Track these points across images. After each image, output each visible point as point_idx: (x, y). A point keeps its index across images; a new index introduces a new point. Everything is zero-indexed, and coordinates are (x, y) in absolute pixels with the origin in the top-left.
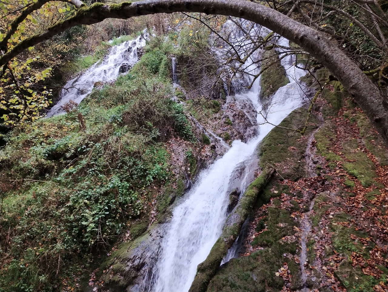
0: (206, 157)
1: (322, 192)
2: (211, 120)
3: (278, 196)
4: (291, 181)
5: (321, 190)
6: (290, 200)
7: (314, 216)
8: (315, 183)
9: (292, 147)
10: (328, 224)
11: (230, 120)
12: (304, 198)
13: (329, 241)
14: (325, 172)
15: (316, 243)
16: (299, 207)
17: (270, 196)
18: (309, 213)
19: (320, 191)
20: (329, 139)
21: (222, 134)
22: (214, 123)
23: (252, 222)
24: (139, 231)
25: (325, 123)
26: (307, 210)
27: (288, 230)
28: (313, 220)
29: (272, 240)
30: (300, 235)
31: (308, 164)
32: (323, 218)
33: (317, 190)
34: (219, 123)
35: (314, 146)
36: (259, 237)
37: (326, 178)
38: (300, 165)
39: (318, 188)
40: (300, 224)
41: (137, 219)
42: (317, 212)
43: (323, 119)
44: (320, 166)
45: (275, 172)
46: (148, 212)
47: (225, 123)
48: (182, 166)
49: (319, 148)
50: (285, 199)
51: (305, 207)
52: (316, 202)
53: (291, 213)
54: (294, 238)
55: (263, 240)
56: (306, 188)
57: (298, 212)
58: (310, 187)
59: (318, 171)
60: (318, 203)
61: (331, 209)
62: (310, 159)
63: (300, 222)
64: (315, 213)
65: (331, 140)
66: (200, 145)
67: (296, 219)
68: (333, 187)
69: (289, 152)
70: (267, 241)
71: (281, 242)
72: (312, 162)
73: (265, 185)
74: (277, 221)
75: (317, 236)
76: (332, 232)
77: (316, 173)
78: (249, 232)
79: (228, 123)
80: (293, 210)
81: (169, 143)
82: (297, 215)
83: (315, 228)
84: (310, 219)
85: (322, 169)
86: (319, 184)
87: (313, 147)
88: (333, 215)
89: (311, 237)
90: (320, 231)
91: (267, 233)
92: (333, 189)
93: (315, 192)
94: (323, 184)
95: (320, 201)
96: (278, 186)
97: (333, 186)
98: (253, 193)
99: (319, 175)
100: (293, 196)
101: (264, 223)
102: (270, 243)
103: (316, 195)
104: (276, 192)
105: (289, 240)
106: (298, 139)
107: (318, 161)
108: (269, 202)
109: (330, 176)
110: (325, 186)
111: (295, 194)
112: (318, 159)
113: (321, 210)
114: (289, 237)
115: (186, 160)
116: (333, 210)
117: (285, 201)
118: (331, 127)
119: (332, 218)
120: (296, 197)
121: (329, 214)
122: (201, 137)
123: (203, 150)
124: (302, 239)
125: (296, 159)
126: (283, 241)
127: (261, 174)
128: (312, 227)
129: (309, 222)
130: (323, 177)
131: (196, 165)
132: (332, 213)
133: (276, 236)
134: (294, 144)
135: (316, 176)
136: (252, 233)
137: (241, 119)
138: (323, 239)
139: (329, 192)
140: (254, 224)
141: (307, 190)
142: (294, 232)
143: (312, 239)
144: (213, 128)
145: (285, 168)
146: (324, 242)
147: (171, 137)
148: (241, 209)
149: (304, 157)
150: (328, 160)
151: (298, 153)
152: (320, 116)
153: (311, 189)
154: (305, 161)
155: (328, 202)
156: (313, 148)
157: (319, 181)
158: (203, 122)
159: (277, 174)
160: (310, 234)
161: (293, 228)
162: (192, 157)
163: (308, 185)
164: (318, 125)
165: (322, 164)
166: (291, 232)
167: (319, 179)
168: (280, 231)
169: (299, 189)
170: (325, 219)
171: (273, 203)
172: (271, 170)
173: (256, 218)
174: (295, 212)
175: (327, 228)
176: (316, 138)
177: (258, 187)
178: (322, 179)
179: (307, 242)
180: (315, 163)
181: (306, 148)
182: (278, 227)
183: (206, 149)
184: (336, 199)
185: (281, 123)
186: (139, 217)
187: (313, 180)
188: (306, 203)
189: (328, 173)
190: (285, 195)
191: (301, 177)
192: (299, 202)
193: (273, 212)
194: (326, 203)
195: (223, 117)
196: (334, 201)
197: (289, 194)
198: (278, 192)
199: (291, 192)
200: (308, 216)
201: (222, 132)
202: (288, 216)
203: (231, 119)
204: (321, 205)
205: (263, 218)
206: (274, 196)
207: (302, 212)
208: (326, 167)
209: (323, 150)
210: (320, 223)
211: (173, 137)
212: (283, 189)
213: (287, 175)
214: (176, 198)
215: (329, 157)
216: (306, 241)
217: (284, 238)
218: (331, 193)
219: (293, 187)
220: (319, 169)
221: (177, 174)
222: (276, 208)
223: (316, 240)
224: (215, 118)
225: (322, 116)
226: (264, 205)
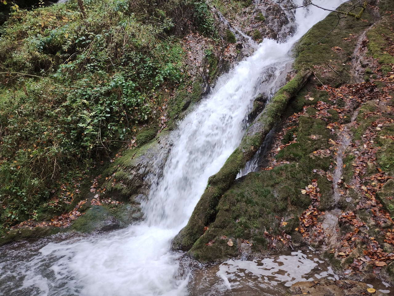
0: (230, 58)
1: (369, 100)
2: (239, 15)
3: (313, 104)
4: (331, 87)
5: (369, 98)
6: (328, 109)
7: (356, 128)
8: (362, 90)
9: (337, 47)
10: (374, 137)
11: (262, 15)
12: (346, 107)
13: (373, 157)
14: (375, 78)
15: (356, 159)
16: (339, 117)
17: (304, 103)
18: (350, 125)
19: (367, 99)
20: (385, 38)
21: (251, 31)
22: (243, 19)
23: (279, 132)
24: (146, 138)
25: (382, 19)
26: (347, 121)
27: (322, 142)
28: (354, 133)
29: (300, 153)
30: (335, 149)
31: (355, 69)
32: (368, 130)
33: (363, 97)
34: (248, 19)
35: (365, 47)
36: (285, 149)
37: (375, 85)
38: (344, 69)
39: (365, 96)
40: (338, 137)
41: (144, 124)
42: (361, 123)
43: (379, 15)
44: (369, 70)
45: (313, 75)
46: (157, 117)
47: (256, 18)
48: (199, 67)
49: (372, 48)
50: (322, 107)
51: (345, 117)
52: (360, 112)
53: (327, 124)
54: (329, 152)
55: (290, 153)
56: (349, 95)
57: (336, 122)
58: (354, 94)
59: (366, 77)
60: (362, 112)
61: (379, 120)
62: (359, 62)
63: (338, 134)
64: (358, 124)
65: (387, 39)
66: (224, 44)
67: (333, 130)
68: (384, 95)
69: (332, 52)
70: (294, 154)
71: (311, 156)
72: (360, 66)
73: (299, 90)
74: (309, 133)
75: (358, 150)
76: (378, 147)
77: (363, 78)
78: (274, 143)
79: (259, 19)
80: (330, 120)
81: (186, 39)
82: (335, 126)
83: (357, 142)
84: (351, 131)
85: (372, 73)
86: (366, 91)
87: (363, 47)
88: (381, 127)
89: (350, 152)
90: (362, 145)
91: (295, 146)
92: (384, 97)
93: (360, 101)
94: (372, 91)
95: (366, 110)
96: (314, 92)
97: (383, 94)
98: (282, 98)
99: (367, 81)
100: (332, 105)
101: (293, 134)
102: (298, 157)
103: (361, 104)
104: (311, 99)
105: (322, 154)
106: (345, 37)
107: (368, 64)
108: (301, 110)
109: (381, 82)
110: (373, 94)
111: (335, 102)
112: (369, 61)
113: (366, 121)
114: (322, 151)
115: (205, 60)
116: (381, 122)
117: (322, 110)
118: (389, 24)
119: (379, 131)
120: (335, 106)
121: (376, 126)
122: (225, 34)
123: (226, 50)
124: (338, 154)
125: (340, 61)
126: (314, 155)
127: (294, 78)
128: (353, 140)
129: (350, 134)
130: (373, 83)
131: (217, 67)
132: (380, 125)
133: (306, 150)
134: (339, 43)
135: (363, 82)
136: (277, 145)
137: (276, 14)
138: (366, 155)
139: (378, 100)
140: (280, 135)
141: (350, 97)
142: (328, 146)
143: (351, 154)
144: (241, 25)
145: (325, 71)
146: (367, 158)
147: (189, 33)
148: (267, 116)
149: (350, 60)
150: (381, 63)
151: (344, 54)
152: (376, 10)
153: (355, 97)
154: (351, 65)
155: (375, 113)
156: (363, 49)
157: (366, 88)
158: (230, 17)
159: (314, 78)
160: (349, 148)
161: (328, 141)
162: (212, 56)
163: (352, 92)
164: (371, 22)
165: (373, 67)
166: (325, 145)
167: (367, 85)
168: (312, 143)
169: (341, 96)
170: (371, 132)
171: (306, 112)
172: (308, 73)
173: (283, 128)
174: (333, 122)
175: (372, 141)
176: (368, 36)
177: (289, 92)
178: (371, 85)
179: (345, 157)
180: (363, 66)
181: (354, 48)
182: (309, 140)
183: (230, 49)
184: (387, 108)
185: (326, 18)
186: (147, 122)
187: (359, 86)
188: (348, 112)
189: (380, 78)
190: (322, 103)
191: (344, 83)
192: (339, 111)
193: (305, 122)
194: (374, 114)
195: (253, 11)
196: (383, 111)
197: (327, 101)
198: (313, 99)
199: (330, 99)
200: (348, 128)
201: (251, 30)
202: (323, 127)
203: (264, 14)
204: (367, 115)
205: (293, 129)
206: (309, 103)
207: (342, 124)
208: (378, 71)
209: (377, 51)
210: (364, 136)
211: (191, 32)
212: (321, 96)
213: (327, 80)
214: (191, 104)
215: (382, 59)
216: (343, 157)
217: (315, 152)
218: (380, 102)
219: (333, 94)
220: (368, 73)
221: (194, 76)
222: (309, 118)
223: (356, 156)
224: (245, 13)
225: (377, 10)
226: (295, 114)
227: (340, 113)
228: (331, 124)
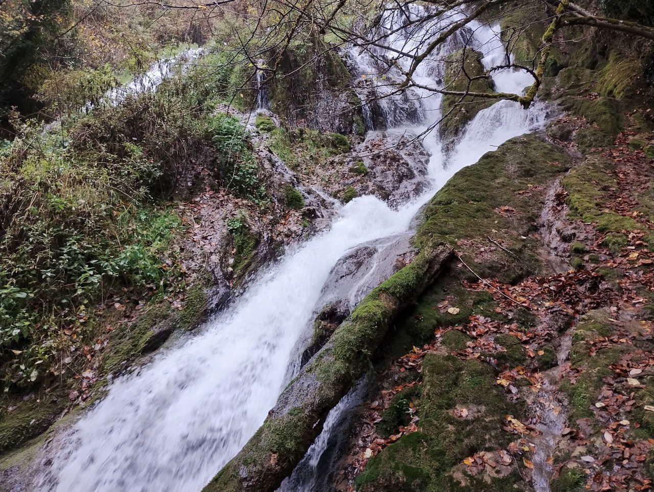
0: (287, 236)
1: (594, 308)
2: (323, 166)
3: (460, 322)
4: (499, 282)
5: (591, 303)
6: (496, 332)
7: (573, 381)
8: (571, 285)
9: (506, 208)
10: (628, 409)
11: (362, 165)
12: (540, 327)
13: (638, 477)
14: (595, 260)
15: (590, 482)
16: (525, 353)
17: (435, 322)
19: (586, 306)
20: (600, 187)
21: (339, 191)
22: (328, 173)
23: (373, 401)
25: (586, 158)
26: (548, 364)
27: (486, 429)
28: (571, 396)
29: (426, 466)
30: (526, 449)
31: (548, 246)
32: (605, 387)
33: (576, 303)
34: (338, 171)
35: (562, 204)
36: (385, 454)
37: (600, 274)
38: (525, 246)
39: (580, 300)
40: (529, 409)
41: (28, 394)
42: (584, 367)
43: (579, 155)
44: (580, 246)
45: (453, 257)
46: (71, 373)
47: (351, 170)
49: (576, 205)
50: (482, 329)
51: (541, 353)
52: (576, 339)
53: (497, 374)
54: (507, 459)
55: (397, 468)
56: (543, 299)
57: (520, 368)
58: (555, 296)
59: (576, 260)
60: (583, 339)
61: (628, 357)
62: (554, 232)
63: (529, 401)
64: (578, 371)
65: (605, 189)
66: (278, 211)
67: (514, 390)
68: (625, 296)
69: (495, 216)
70: (407, 471)
71: (458, 476)
72: (558, 239)
73: (421, 290)
74: (451, 399)
75: (589, 452)
76: (645, 439)
77: (570, 264)
78: (356, 435)
79: (358, 172)
80: (503, 362)
81: (195, 202)
82: (518, 377)
83: (581, 422)
84: (561, 390)
85: (588, 252)
86: (581, 289)
87: (558, 205)
88: (640, 378)
89: (568, 457)
90: (599, 433)
91: (415, 441)
92: (626, 301)
93: (570, 311)
94: (594, 288)
95: (589, 333)
96: (460, 294)
97: (623, 293)
98: (375, 310)
99: (580, 267)
100: (505, 323)
101: (408, 405)
102: (418, 481)
103: (574, 318)
104: (453, 310)
105: (488, 468)
106: (519, 190)
107: (574, 235)
108: (431, 339)
109: (611, 268)
110: (600, 294)
111: (511, 315)
112: (575, 228)
113: (596, 362)
114: (488, 456)
115: (228, 240)
116: (637, 362)
117: (480, 336)
118: (601, 166)
119: (637, 389)
120: (513, 326)
121: (625, 373)
122: (282, 193)
123: (283, 222)
125: (515, 233)
126: (465, 473)
127: (412, 260)
128: (570, 418)
129: (560, 401)
130: (593, 271)
132: (634, 371)
133: (442, 453)
134: (508, 201)
135: (572, 270)
136: (364, 441)
137: (390, 164)
138: (616, 468)
139: (615, 309)
140: (374, 409)
141: (547, 304)
142: (506, 438)
143: (571, 465)
144: (323, 182)
145: (482, 249)
146: (621, 478)
147: (203, 190)
148: (332, 359)
149: (536, 229)
150: (603, 230)
151: (521, 219)
152: (573, 149)
153: (558, 303)
154: (539, 238)
155: (615, 338)
156: (559, 208)
157: (581, 282)
158: (304, 171)
159: (460, 266)
160: (564, 444)
161: (503, 423)
163: (550, 291)
164: (568, 166)
165: (586, 239)
166: (496, 437)
167: (583, 276)
168: (458, 432)
169: (524, 302)
170: (615, 391)
171: (443, 343)
172: (441, 252)
173: (383, 388)
174: (511, 368)
175: (625, 422)
176: (564, 186)
177: (393, 294)
178: (590, 274)
179: (556, 476)
180: (566, 239)
181: (540, 209)
182: (450, 421)
183: (291, 219)
184: (640, 327)
185: (479, 161)
187: (563, 279)
188: (546, 340)
189: (606, 261)
190: (482, 319)
191: (529, 274)
192: (525, 338)
193: (437, 369)
194: (612, 341)
195: (348, 159)
196: (635, 334)
197: (493, 316)
198: (458, 310)
199: (499, 310)
200: (553, 382)
201: (341, 188)
202: (486, 381)
203: (367, 163)
204: (594, 345)
205: (406, 390)
206: (447, 322)
207: (535, 370)
208: (599, 246)
209: (587, 208)
210: (598, 405)
212: (476, 303)
213: (489, 268)
214: (175, 334)
215: (603, 223)
217: (469, 461)
218: (620, 312)
219: (506, 298)
220: (579, 252)
221: (194, 271)
222: (448, 358)
223: (588, 472)
224: (332, 163)
225: (576, 148)
226: (415, 349)
227: (526, 342)
228: (507, 373)
